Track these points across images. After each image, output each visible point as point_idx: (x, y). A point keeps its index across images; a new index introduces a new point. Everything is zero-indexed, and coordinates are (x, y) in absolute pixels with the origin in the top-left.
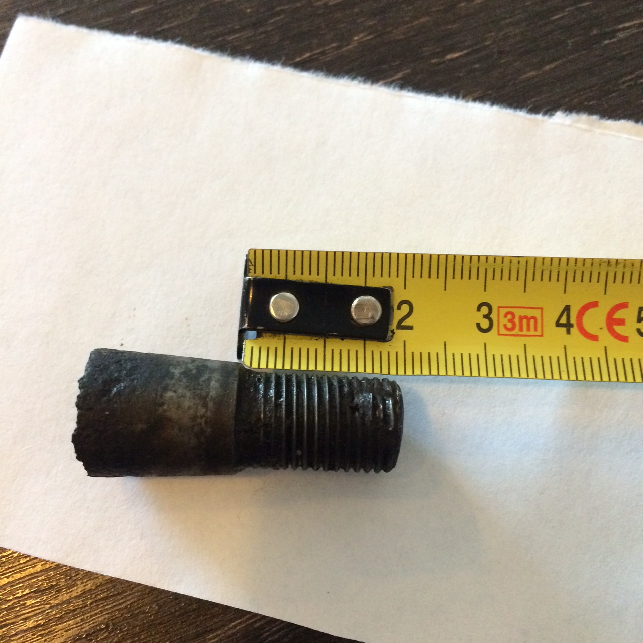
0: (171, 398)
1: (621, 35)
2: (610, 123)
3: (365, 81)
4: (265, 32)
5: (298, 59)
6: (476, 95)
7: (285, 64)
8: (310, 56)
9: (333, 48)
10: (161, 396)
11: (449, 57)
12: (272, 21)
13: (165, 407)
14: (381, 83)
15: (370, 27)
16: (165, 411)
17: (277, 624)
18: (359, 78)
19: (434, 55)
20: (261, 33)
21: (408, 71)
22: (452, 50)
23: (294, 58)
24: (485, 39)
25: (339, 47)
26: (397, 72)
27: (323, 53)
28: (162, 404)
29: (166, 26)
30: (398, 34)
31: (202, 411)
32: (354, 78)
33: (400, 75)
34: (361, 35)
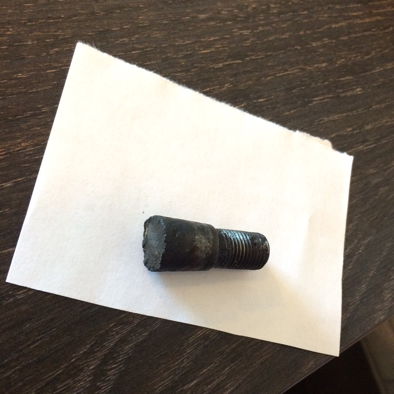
0: (198, 239)
1: (314, 103)
2: (313, 138)
3: (231, 106)
4: (191, 75)
5: (205, 90)
6: (270, 118)
7: (200, 92)
8: (209, 90)
9: (217, 88)
10: (194, 238)
11: (260, 100)
12: (193, 70)
13: (196, 242)
14: (237, 107)
15: (231, 81)
16: (196, 244)
17: (215, 331)
18: (229, 104)
19: (254, 99)
20: (189, 75)
21: (245, 104)
22: (261, 98)
23: (203, 90)
24: (271, 96)
25: (220, 88)
26: (242, 104)
27: (214, 89)
28: (195, 241)
29: (149, 63)
30: (241, 86)
31: (208, 244)
32: (227, 103)
33: (243, 105)
34: (228, 84)
